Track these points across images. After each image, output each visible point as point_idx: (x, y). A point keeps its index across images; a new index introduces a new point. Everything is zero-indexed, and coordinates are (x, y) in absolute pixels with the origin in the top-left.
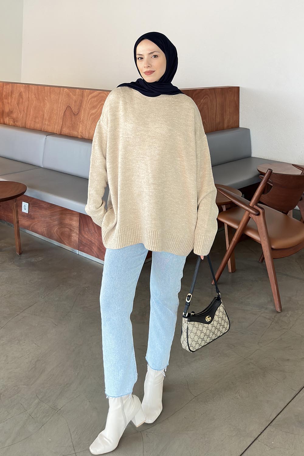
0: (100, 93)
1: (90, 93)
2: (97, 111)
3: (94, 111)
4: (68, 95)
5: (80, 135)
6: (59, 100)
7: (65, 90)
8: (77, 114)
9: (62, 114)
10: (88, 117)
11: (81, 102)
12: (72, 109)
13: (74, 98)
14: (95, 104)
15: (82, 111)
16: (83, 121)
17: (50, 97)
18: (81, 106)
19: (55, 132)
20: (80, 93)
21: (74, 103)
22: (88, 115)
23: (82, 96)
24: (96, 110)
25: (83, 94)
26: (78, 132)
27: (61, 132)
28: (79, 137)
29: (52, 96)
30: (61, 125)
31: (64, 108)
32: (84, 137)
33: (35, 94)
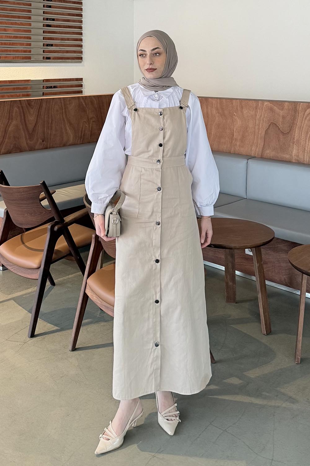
1: (309, 107)
4: (271, 110)
5: (294, 159)
6: (256, 115)
7: (265, 104)
8: (288, 133)
9: (262, 133)
11: (294, 118)
12: (279, 127)
13: (281, 113)
15: (295, 129)
16: (298, 141)
17: (242, 112)
18: (293, 123)
19: (253, 155)
20: (290, 107)
21: (281, 120)
23: (295, 111)
25: (296, 108)
26: (291, 155)
27: (262, 155)
28: (294, 161)
29: (245, 111)
30: (261, 147)
31: (266, 126)
32: (302, 161)
33: (217, 109)
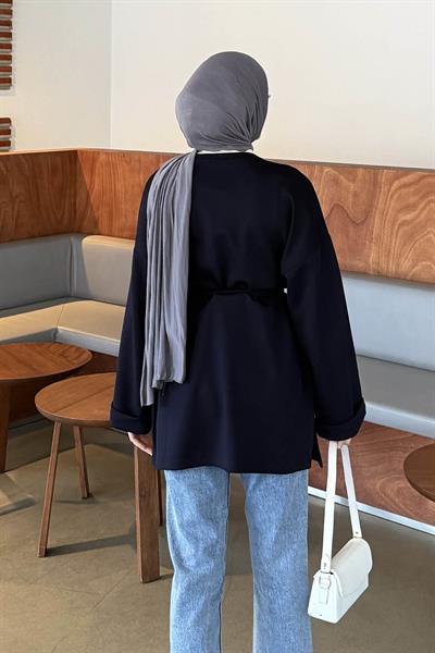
0: (425, 177)
1: (397, 178)
2: (418, 216)
3: (408, 217)
4: (335, 181)
5: (371, 268)
8: (363, 222)
10: (392, 229)
11: (373, 195)
12: (348, 212)
13: (352, 186)
14: (412, 200)
15: (375, 216)
16: (379, 237)
18: (371, 206)
20: (368, 177)
21: (351, 200)
22: (393, 224)
23: (375, 183)
24: (414, 214)
25: (375, 178)
26: (367, 262)
28: (371, 272)
31: (326, 209)
32: (384, 273)
